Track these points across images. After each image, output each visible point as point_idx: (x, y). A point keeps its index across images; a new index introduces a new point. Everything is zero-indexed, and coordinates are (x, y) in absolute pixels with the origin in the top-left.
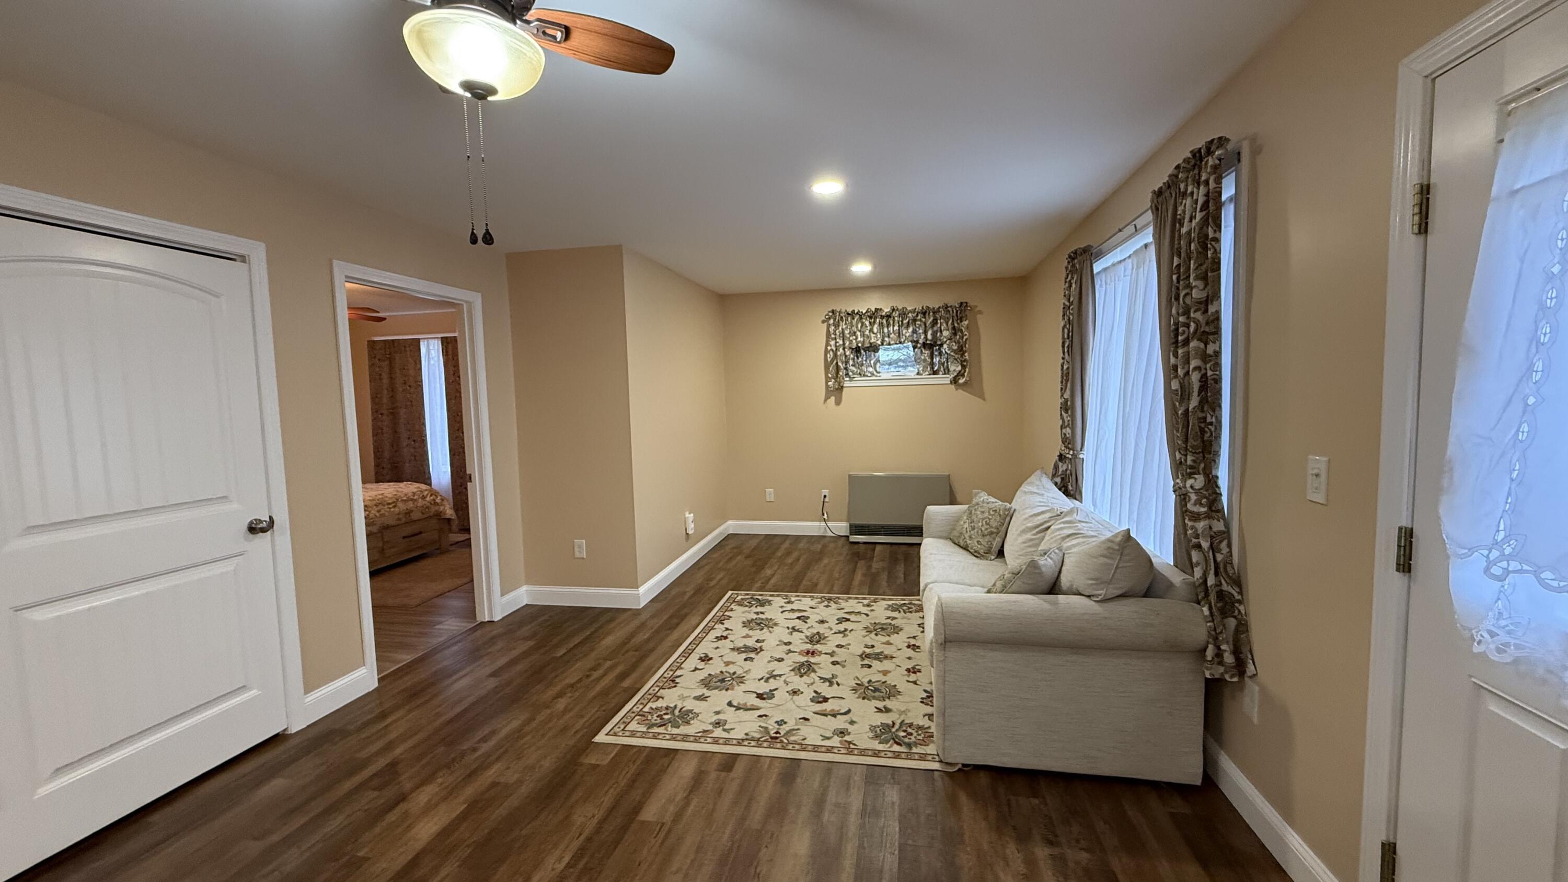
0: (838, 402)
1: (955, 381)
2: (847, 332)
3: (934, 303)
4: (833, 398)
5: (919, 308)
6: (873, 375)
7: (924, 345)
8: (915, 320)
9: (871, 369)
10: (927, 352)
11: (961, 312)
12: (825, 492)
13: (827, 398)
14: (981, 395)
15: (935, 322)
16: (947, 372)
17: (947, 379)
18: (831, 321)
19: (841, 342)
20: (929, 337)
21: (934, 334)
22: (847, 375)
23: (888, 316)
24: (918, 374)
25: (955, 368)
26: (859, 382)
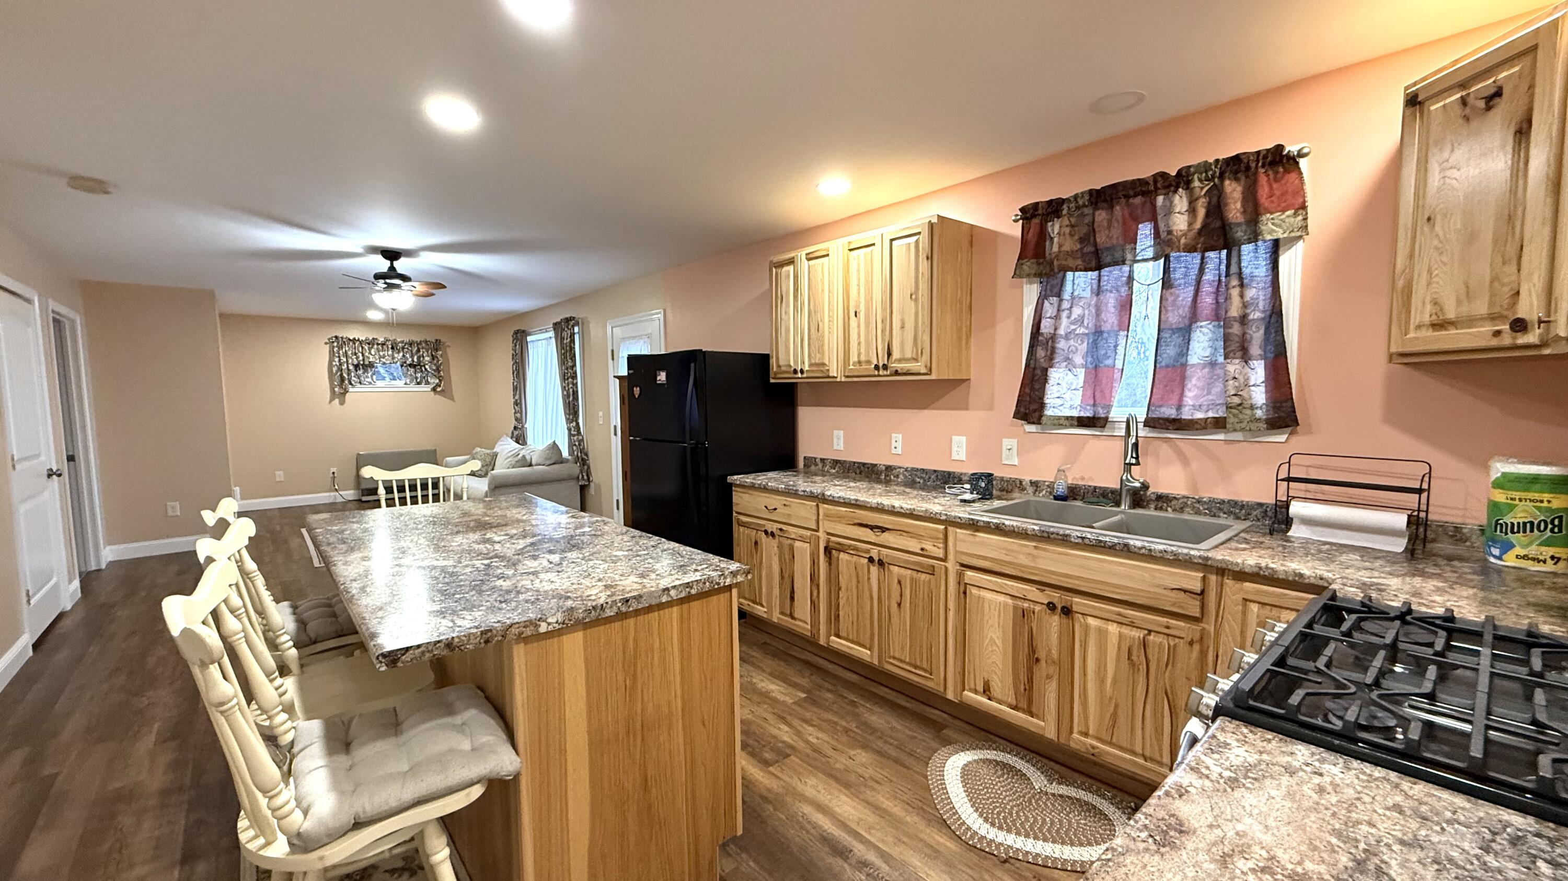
0: (342, 403)
1: (434, 389)
2: (350, 353)
3: (417, 339)
4: (337, 401)
5: (407, 340)
6: (370, 383)
7: (410, 365)
8: (403, 348)
9: (369, 380)
10: (412, 370)
11: (437, 346)
12: (333, 470)
13: (332, 400)
14: (452, 398)
15: (418, 351)
16: (427, 383)
17: (428, 388)
18: (335, 344)
19: (345, 360)
20: (415, 360)
21: (419, 358)
22: (351, 384)
23: (383, 344)
24: (406, 384)
25: (434, 381)
26: (358, 388)
